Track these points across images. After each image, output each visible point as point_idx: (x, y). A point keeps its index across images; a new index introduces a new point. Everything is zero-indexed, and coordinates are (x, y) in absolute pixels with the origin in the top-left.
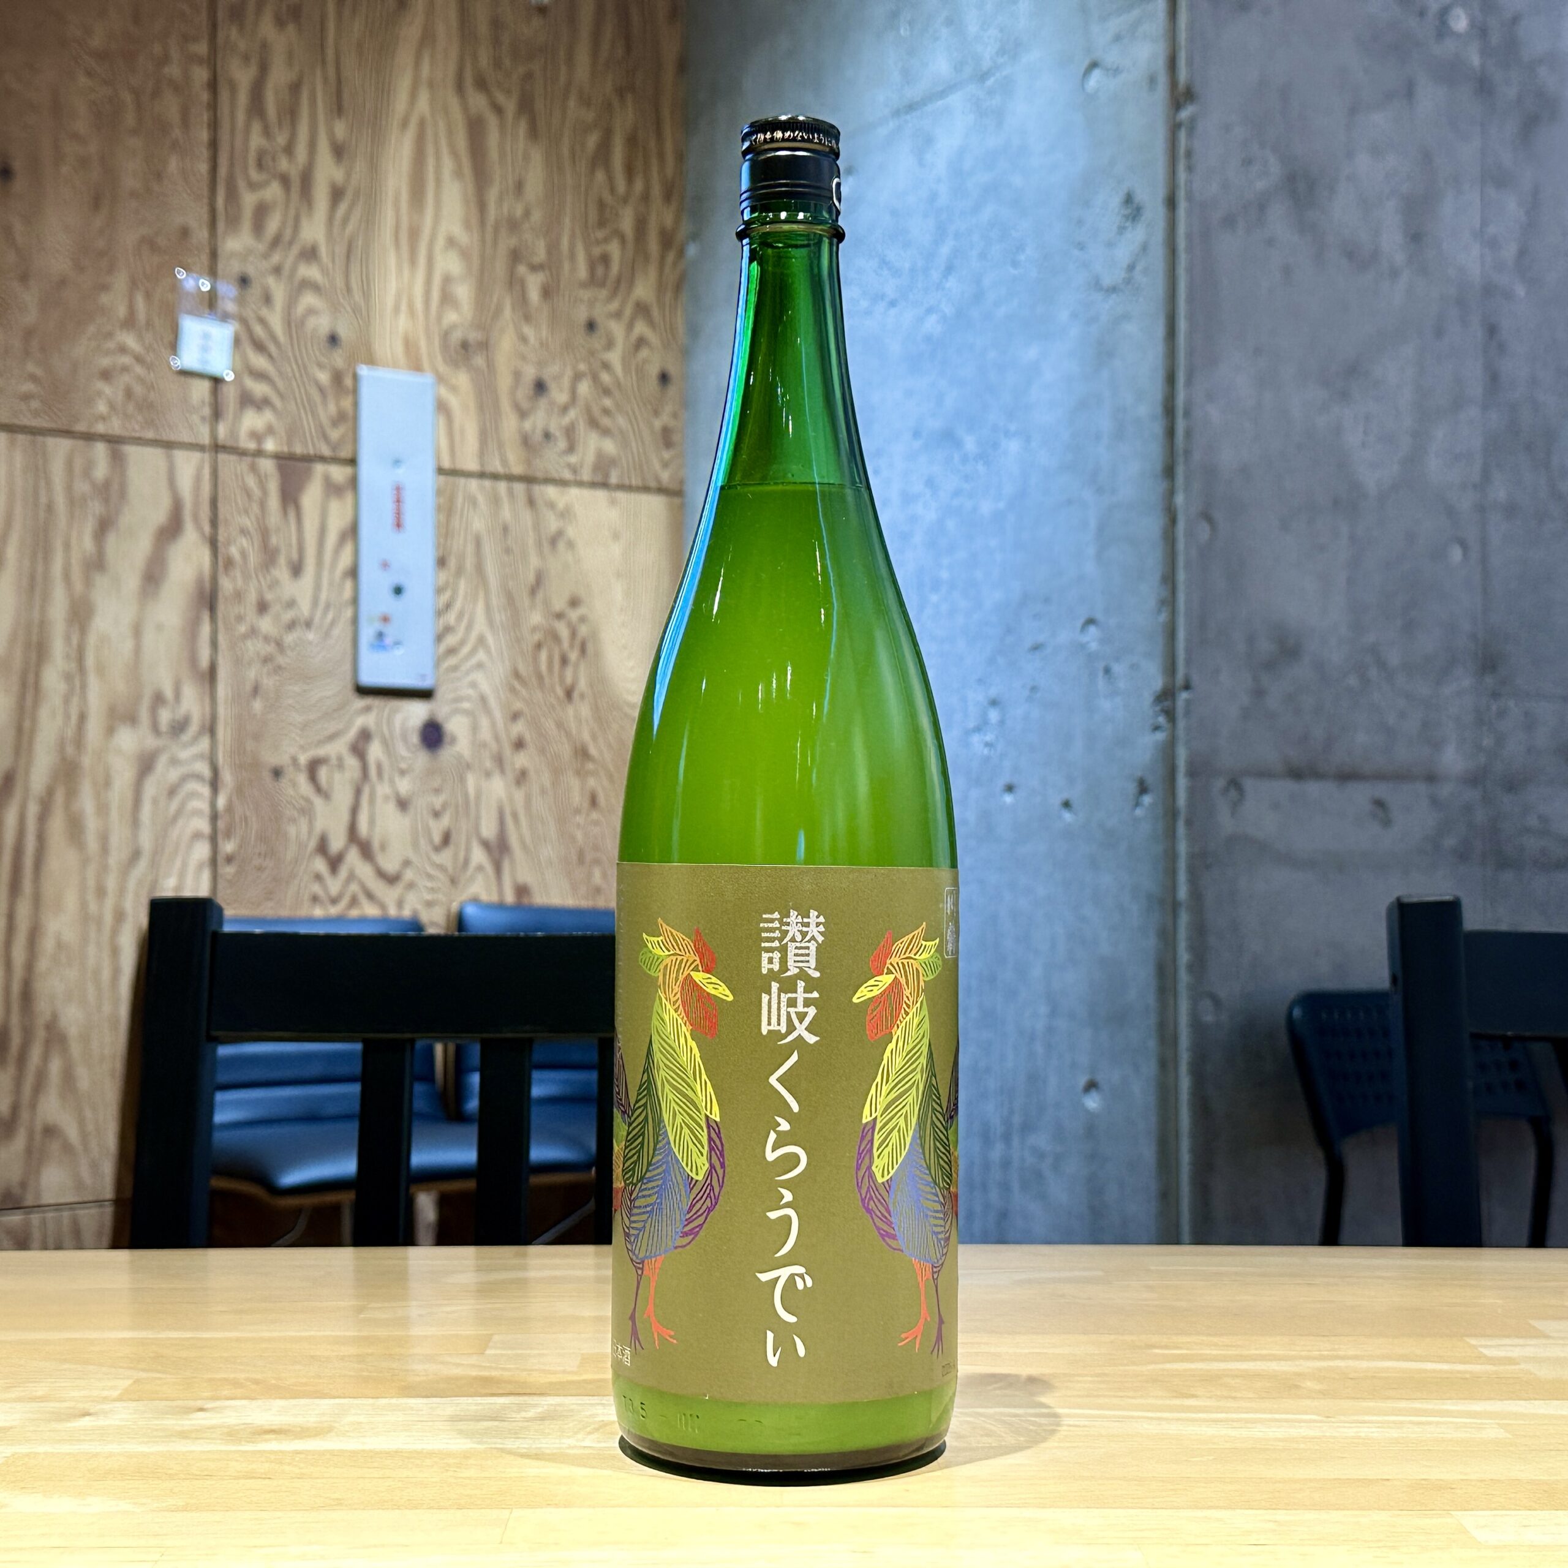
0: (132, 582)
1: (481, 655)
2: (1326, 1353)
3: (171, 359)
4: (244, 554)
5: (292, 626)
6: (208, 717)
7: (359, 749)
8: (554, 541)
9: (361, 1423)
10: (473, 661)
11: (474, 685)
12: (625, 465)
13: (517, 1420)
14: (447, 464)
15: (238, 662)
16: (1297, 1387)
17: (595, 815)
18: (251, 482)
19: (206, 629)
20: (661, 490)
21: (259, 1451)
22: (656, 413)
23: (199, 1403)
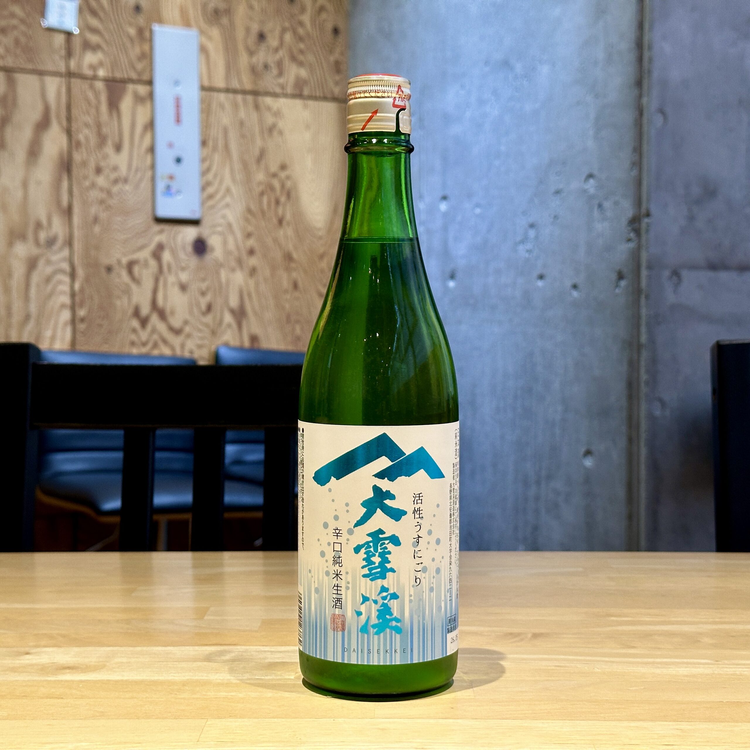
0: (21, 155)
1: (228, 199)
2: (717, 620)
3: (41, 19)
4: (87, 138)
5: (116, 181)
6: (67, 235)
7: (157, 254)
8: (271, 129)
9: (122, 663)
10: (223, 203)
11: (224, 217)
12: (312, 83)
13: (218, 661)
14: (206, 83)
15: (85, 203)
16: (699, 641)
17: (297, 294)
18: (90, 95)
19: (65, 184)
20: (335, 99)
21: (58, 681)
22: (331, 51)
23: (27, 649)
